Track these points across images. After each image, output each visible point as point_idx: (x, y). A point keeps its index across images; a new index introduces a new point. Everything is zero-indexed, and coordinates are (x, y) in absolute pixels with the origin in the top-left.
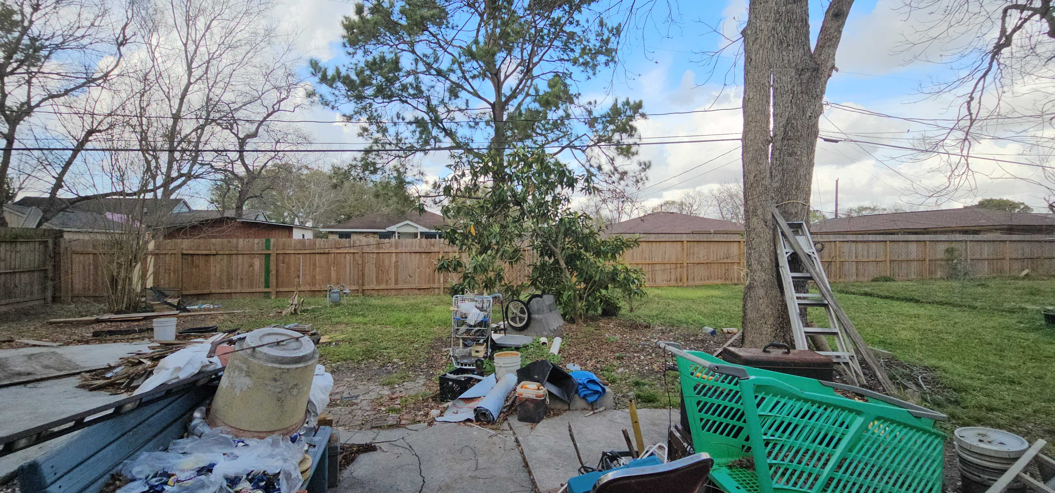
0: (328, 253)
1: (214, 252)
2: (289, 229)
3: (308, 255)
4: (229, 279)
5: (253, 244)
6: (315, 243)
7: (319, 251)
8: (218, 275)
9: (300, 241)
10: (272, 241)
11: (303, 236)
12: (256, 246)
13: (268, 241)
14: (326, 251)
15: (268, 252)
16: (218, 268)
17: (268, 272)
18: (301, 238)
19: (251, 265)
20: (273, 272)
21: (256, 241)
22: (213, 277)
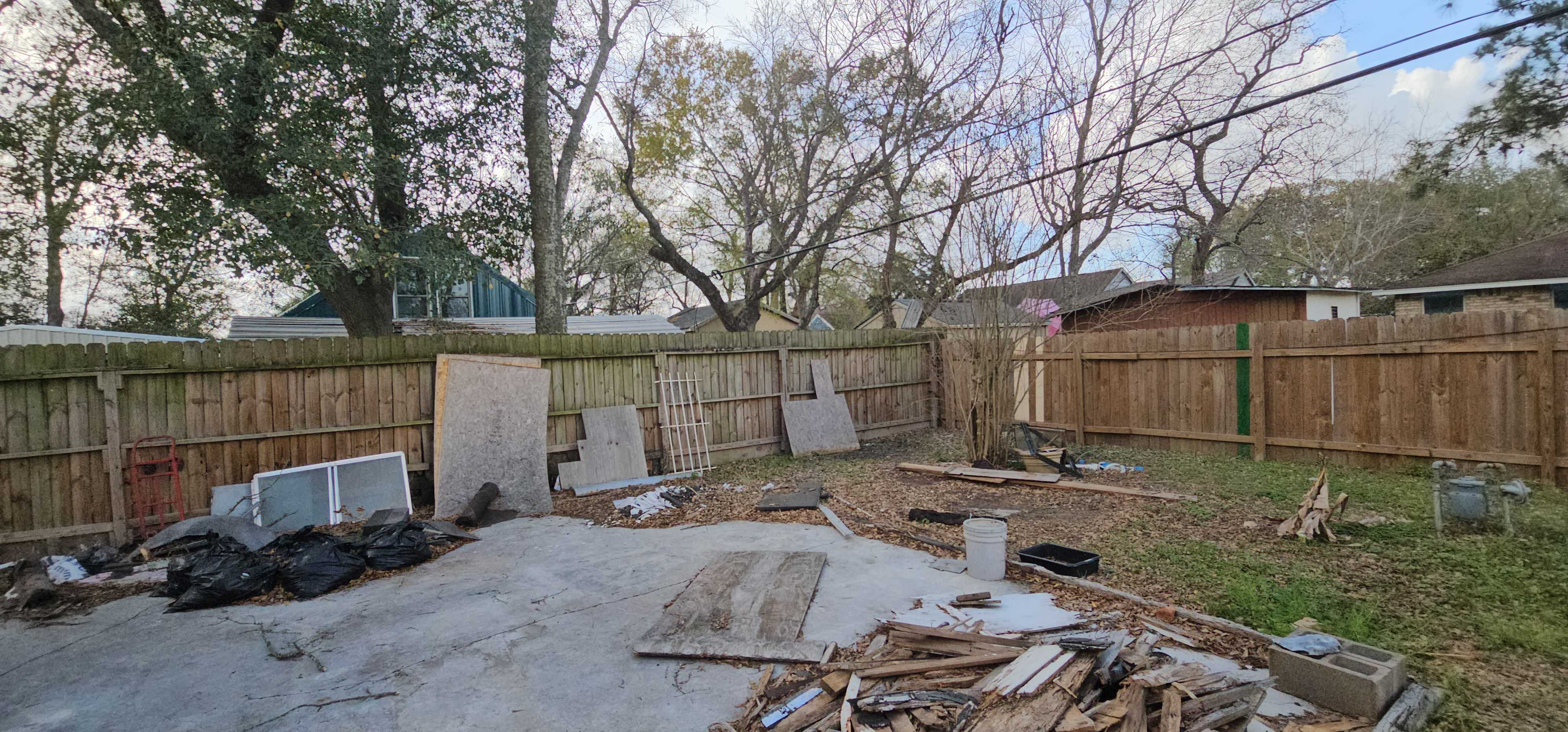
0: (1421, 354)
1: (1133, 356)
2: (1297, 298)
3: (1352, 362)
4: (1164, 411)
5: (1209, 338)
6: (1373, 330)
7: (1387, 349)
8: (1142, 399)
9: (1325, 324)
10: (1253, 328)
11: (1335, 310)
12: (1215, 341)
13: (1243, 329)
14: (1414, 348)
15: (1245, 354)
16: (1142, 387)
17: (1244, 398)
18: (1329, 316)
19: (1207, 382)
20: (1258, 400)
21: (1216, 329)
22: (1133, 404)
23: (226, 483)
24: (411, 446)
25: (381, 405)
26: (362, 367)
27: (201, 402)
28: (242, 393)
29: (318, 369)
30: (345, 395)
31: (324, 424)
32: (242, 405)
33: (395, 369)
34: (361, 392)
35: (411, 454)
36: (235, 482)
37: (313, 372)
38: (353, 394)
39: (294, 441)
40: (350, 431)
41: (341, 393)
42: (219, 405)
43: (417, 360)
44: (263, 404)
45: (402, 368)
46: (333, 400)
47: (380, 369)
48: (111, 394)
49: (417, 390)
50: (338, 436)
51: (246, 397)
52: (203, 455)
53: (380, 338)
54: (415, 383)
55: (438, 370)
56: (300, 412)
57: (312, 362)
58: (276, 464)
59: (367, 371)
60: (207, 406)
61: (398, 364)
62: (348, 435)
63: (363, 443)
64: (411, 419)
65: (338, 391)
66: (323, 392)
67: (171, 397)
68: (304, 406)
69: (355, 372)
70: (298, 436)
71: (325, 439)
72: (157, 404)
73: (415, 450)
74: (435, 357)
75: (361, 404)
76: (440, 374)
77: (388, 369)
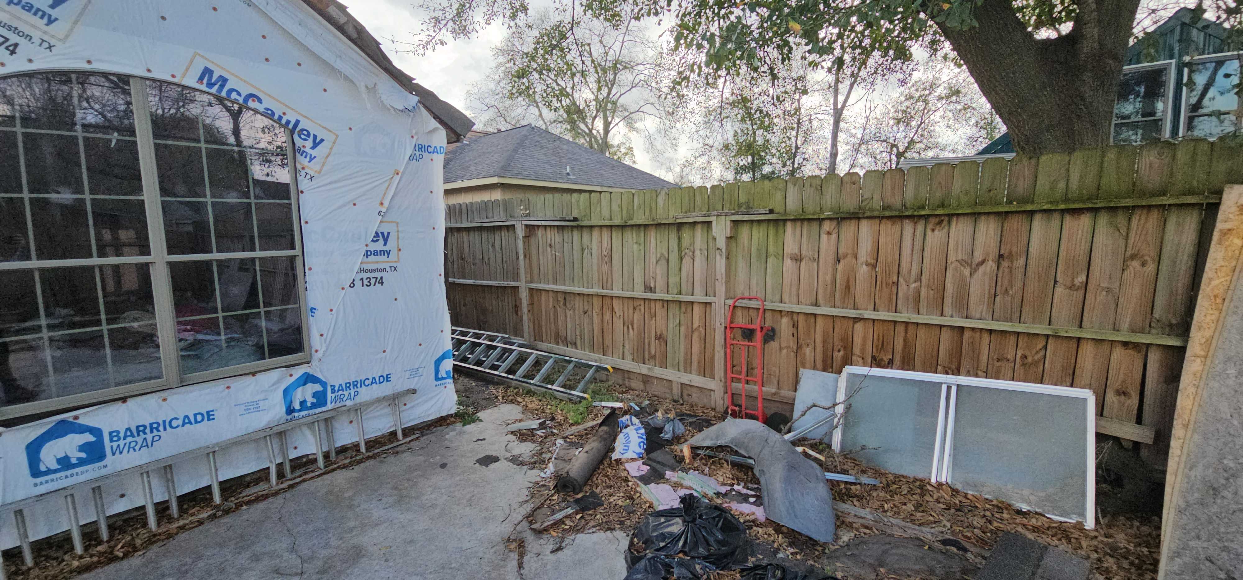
23: (814, 368)
24: (1115, 382)
25: (1059, 290)
26: (1032, 213)
27: (798, 259)
28: (841, 251)
29: (950, 216)
30: (991, 265)
31: (948, 310)
32: (840, 267)
33: (1103, 220)
34: (1021, 262)
35: (1111, 397)
36: (824, 370)
37: (940, 223)
38: (1005, 264)
39: (900, 329)
40: (990, 331)
41: (983, 262)
42: (815, 264)
43: (1165, 200)
44: (864, 267)
45: (1121, 219)
46: (967, 272)
47: (1068, 218)
48: (721, 243)
49: (1151, 267)
50: (967, 334)
51: (845, 256)
52: (795, 326)
53: (1078, 157)
54: (1149, 252)
55: (1220, 225)
56: (913, 285)
57: (942, 205)
58: (874, 358)
59: (1038, 222)
60: (803, 263)
61: (1113, 210)
62: (986, 336)
63: (1010, 356)
64: (1125, 326)
65: (978, 256)
66: (952, 258)
67: (771, 249)
68: (919, 278)
69: (1014, 223)
70: (907, 323)
71: (946, 337)
72: (759, 256)
73: (1122, 393)
74: (1219, 193)
75: (1018, 285)
76: (1226, 233)
77: (1086, 220)
